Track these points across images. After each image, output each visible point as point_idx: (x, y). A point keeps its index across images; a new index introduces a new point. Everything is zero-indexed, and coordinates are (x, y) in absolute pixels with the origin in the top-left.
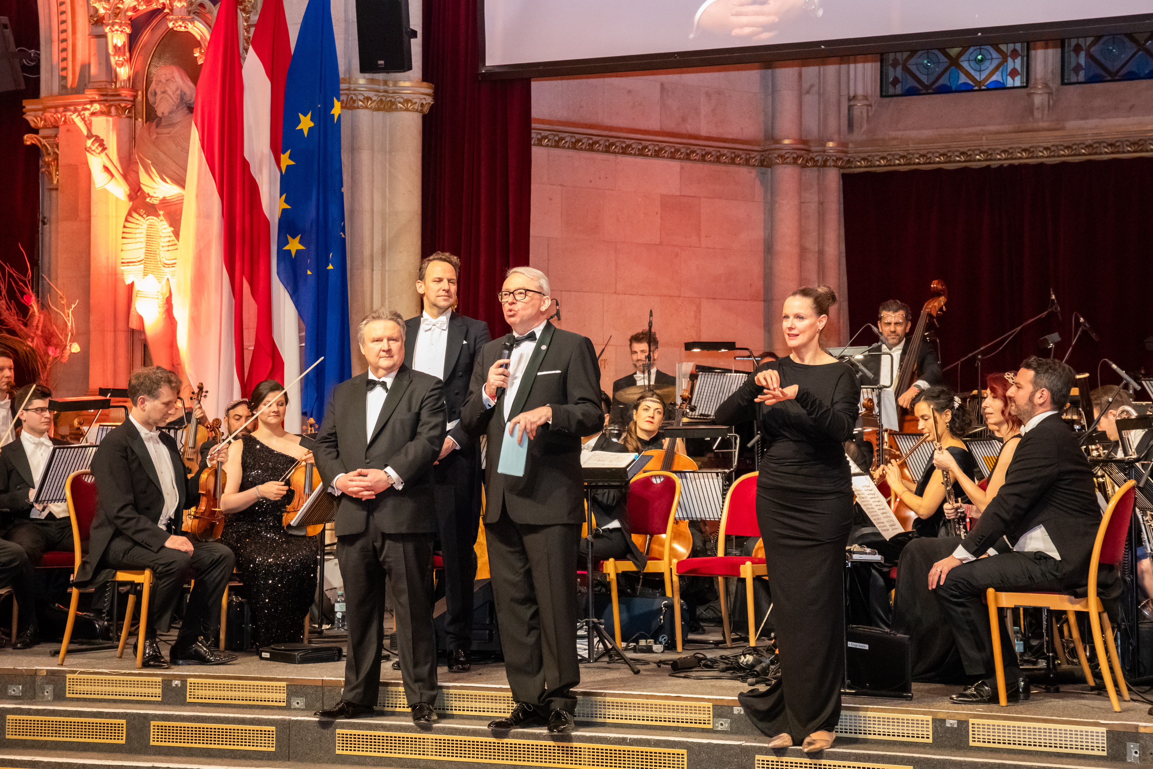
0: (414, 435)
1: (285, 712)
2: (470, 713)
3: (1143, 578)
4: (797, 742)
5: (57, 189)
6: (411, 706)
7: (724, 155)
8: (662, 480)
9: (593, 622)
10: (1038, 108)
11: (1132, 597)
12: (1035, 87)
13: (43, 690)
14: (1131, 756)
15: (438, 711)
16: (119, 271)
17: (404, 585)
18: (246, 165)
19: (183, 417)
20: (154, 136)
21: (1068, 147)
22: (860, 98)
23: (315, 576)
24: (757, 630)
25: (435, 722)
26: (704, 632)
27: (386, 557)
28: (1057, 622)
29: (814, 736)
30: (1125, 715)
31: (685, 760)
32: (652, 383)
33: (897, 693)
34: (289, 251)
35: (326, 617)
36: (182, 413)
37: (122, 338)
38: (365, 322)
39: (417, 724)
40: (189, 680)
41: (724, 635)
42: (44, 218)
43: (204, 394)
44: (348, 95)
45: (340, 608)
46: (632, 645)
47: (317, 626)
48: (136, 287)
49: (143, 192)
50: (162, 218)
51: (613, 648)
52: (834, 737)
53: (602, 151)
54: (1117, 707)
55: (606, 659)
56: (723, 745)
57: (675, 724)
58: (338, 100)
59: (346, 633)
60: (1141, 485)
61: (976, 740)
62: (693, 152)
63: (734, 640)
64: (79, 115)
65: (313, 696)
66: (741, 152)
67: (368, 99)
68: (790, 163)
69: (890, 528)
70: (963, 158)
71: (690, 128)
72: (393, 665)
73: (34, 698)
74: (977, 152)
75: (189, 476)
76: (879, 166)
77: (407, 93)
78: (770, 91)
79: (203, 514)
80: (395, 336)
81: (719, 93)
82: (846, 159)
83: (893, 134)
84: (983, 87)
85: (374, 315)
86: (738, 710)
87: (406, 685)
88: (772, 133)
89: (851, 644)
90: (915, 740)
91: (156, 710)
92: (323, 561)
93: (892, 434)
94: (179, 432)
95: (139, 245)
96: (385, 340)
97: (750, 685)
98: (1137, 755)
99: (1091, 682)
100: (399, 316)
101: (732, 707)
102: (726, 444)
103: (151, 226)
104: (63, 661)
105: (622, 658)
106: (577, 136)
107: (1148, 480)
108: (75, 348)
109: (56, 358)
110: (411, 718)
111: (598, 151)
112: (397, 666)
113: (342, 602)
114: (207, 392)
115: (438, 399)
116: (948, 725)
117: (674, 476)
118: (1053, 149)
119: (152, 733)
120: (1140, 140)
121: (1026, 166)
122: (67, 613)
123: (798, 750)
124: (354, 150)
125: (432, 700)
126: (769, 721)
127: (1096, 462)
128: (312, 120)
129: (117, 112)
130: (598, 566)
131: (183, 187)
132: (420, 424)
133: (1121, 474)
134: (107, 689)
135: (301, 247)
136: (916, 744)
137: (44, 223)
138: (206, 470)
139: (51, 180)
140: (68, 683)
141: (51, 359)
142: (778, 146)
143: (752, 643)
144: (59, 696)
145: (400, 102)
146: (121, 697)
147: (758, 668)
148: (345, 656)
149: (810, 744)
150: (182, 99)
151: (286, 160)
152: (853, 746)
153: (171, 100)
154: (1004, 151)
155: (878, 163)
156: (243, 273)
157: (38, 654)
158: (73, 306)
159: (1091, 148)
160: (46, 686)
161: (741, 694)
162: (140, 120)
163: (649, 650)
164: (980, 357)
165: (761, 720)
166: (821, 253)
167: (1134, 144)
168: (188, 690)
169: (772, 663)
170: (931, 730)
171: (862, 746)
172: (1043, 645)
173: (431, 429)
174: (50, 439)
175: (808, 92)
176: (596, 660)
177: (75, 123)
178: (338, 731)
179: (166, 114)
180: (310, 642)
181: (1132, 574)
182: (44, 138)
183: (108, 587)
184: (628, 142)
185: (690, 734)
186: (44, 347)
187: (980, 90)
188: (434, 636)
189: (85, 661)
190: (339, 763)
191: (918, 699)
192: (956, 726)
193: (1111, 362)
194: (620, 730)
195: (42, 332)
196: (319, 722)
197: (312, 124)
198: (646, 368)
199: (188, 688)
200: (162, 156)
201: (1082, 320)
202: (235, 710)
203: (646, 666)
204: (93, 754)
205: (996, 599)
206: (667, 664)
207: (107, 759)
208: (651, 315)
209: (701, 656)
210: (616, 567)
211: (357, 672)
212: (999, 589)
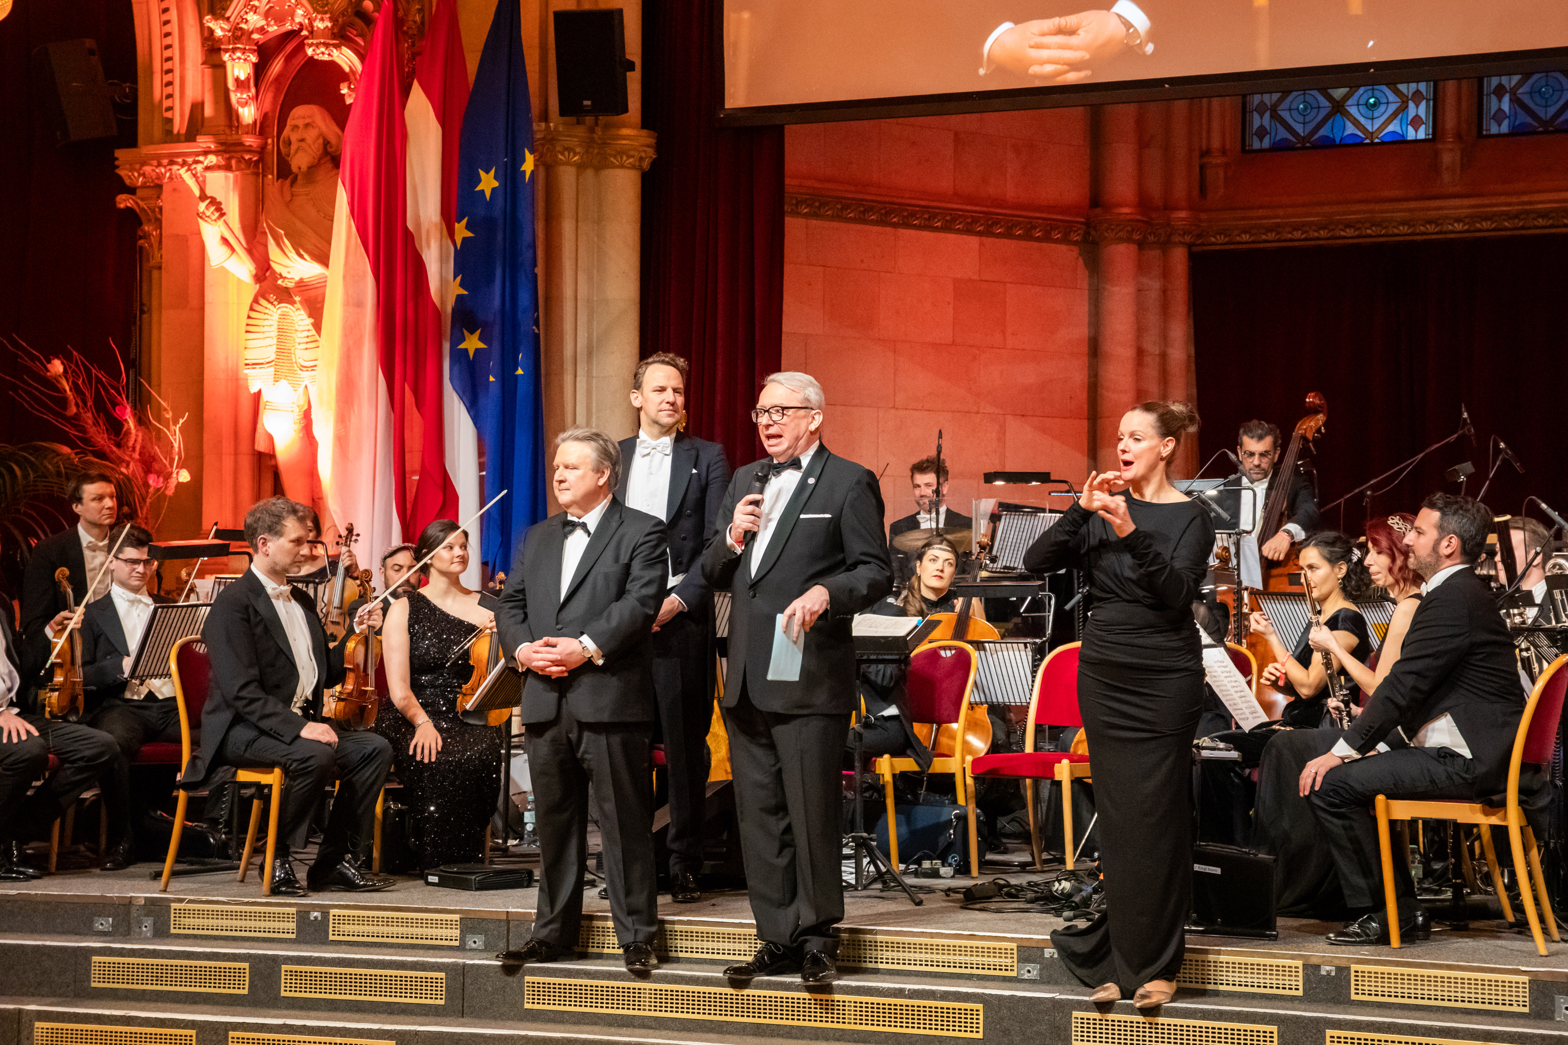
1: (459, 953)
2: (699, 956)
4: (1128, 993)
5: (159, 268)
6: (622, 947)
7: (1036, 228)
8: (953, 652)
9: (863, 838)
10: (1447, 169)
12: (1444, 142)
13: (140, 924)
14: (1560, 1013)
15: (659, 953)
16: (241, 376)
18: (409, 237)
20: (288, 198)
21: (1486, 219)
22: (1215, 153)
23: (499, 778)
24: (1075, 849)
25: (655, 967)
26: (1006, 851)
27: (585, 752)
28: (1466, 839)
29: (1149, 987)
30: (1552, 959)
31: (981, 1017)
33: (1258, 931)
34: (466, 351)
35: (512, 830)
36: (325, 563)
37: (246, 463)
39: (630, 970)
40: (333, 912)
41: (1032, 855)
42: (143, 305)
44: (544, 145)
46: (913, 867)
47: (500, 841)
48: (265, 397)
49: (274, 272)
50: (298, 305)
51: (888, 871)
52: (1175, 988)
53: (877, 222)
54: (1542, 949)
55: (879, 886)
56: (1031, 998)
57: (969, 971)
58: (531, 152)
59: (538, 851)
61: (1360, 992)
62: (996, 224)
63: (1046, 861)
64: (189, 169)
65: (495, 932)
66: (1059, 225)
67: (570, 150)
68: (1123, 239)
69: (1250, 716)
70: (1350, 233)
71: (991, 193)
72: (599, 893)
73: (129, 934)
74: (1368, 225)
75: (332, 645)
76: (1240, 242)
77: (621, 144)
79: (350, 694)
81: (1031, 145)
82: (1197, 233)
83: (1259, 200)
84: (1377, 140)
86: (1050, 952)
87: (615, 918)
88: (1100, 199)
90: (1280, 992)
91: (288, 950)
95: (268, 342)
99: (1510, 917)
101: (1042, 949)
102: (1037, 605)
103: (283, 316)
104: (166, 886)
105: (900, 884)
106: (844, 202)
108: (184, 476)
109: (159, 489)
110: (623, 962)
111: (871, 222)
114: (358, 535)
115: (658, 545)
116: (1323, 973)
117: (969, 648)
118: (1467, 221)
119: (283, 981)
121: (1431, 243)
122: (172, 824)
124: (551, 218)
125: (650, 939)
126: (1091, 967)
128: (495, 178)
129: (239, 166)
130: (868, 764)
131: (326, 265)
132: (630, 579)
134: (225, 923)
135: (481, 345)
136: (1281, 998)
137: (143, 312)
138: (353, 637)
139: (153, 255)
140: (172, 915)
141: (151, 490)
142: (1107, 217)
143: (1070, 865)
144: (162, 932)
145: (613, 156)
146: (243, 934)
147: (1077, 898)
148: (537, 881)
149: (1143, 997)
150: (324, 148)
151: (461, 231)
152: (1200, 1000)
153: (310, 151)
154: (1403, 224)
155: (1238, 239)
156: (404, 379)
157: (133, 876)
158: (181, 421)
159: (1517, 221)
160: (144, 919)
161: (1054, 932)
163: (935, 874)
164: (1369, 493)
165: (1080, 966)
166: (1163, 356)
168: (331, 925)
169: (1095, 891)
170: (1301, 978)
171: (1212, 999)
172: (1447, 868)
173: (644, 586)
174: (151, 595)
175: (1147, 146)
176: (865, 888)
177: (183, 180)
178: (527, 978)
179: (304, 169)
180: (492, 862)
182: (142, 199)
183: (226, 789)
184: (911, 210)
185: (988, 984)
186: (142, 475)
187: (1373, 143)
188: (653, 856)
189: (191, 886)
190: (528, 1020)
191: (1284, 938)
192: (1333, 974)
193: (1539, 501)
194: (897, 978)
195: (140, 454)
197: (496, 184)
198: (934, 506)
199: (331, 921)
200: (299, 225)
201: (1502, 445)
202: (392, 951)
203: (931, 895)
204: (206, 1008)
205: (1388, 809)
206: (958, 893)
207: (224, 1014)
208: (940, 436)
209: (1002, 882)
210: (892, 766)
211: (552, 902)
212: (1392, 796)
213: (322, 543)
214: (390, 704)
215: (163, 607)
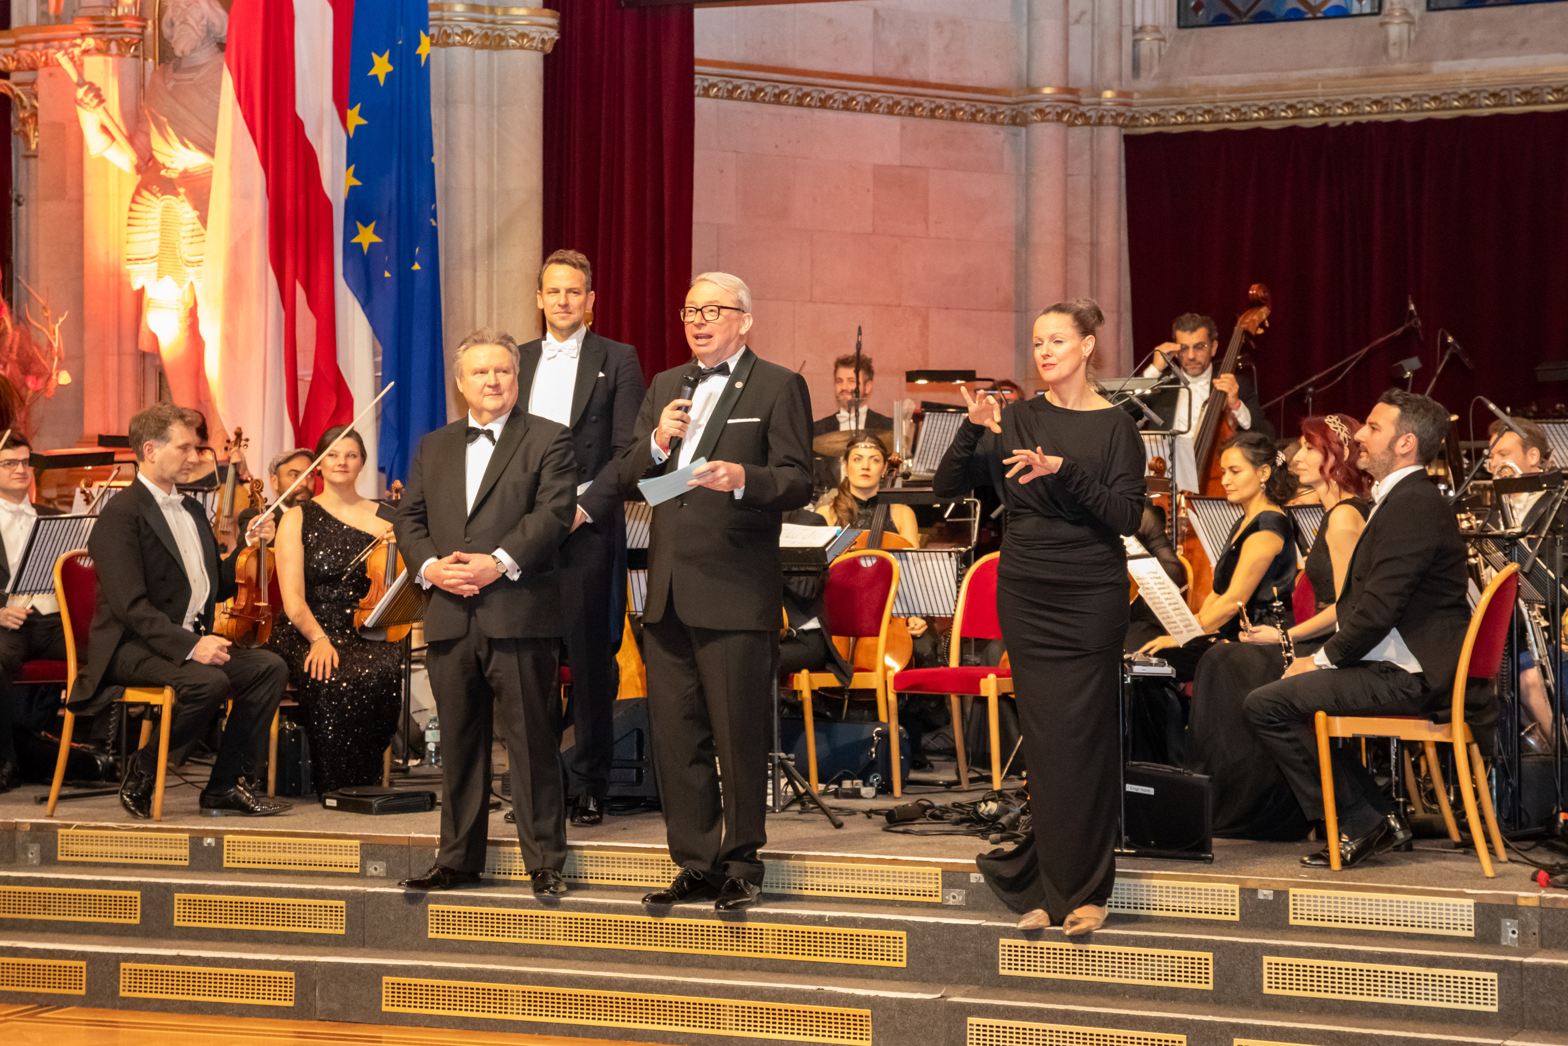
0: (531, 506)
1: (359, 881)
2: (610, 882)
3: (1528, 695)
4: (1057, 920)
5: (36, 156)
6: (530, 873)
7: (961, 109)
8: (874, 561)
9: (779, 758)
10: (1395, 44)
11: (1512, 721)
12: (1390, 15)
13: (25, 850)
14: (1507, 936)
15: (567, 880)
16: (123, 271)
17: (519, 709)
18: (299, 125)
19: (213, 474)
20: (171, 84)
21: (1435, 98)
22: (1149, 29)
23: (399, 695)
24: (1003, 766)
25: (563, 894)
26: (932, 769)
27: (494, 671)
28: (1411, 755)
29: (1079, 913)
30: (1499, 881)
31: (905, 945)
32: (862, 427)
33: (1193, 854)
34: (360, 245)
35: (412, 749)
36: (213, 468)
37: (129, 364)
38: (463, 347)
39: (539, 898)
40: (227, 837)
41: (958, 773)
42: (19, 196)
43: (243, 443)
44: (440, 27)
45: (432, 738)
46: (833, 787)
47: (401, 761)
48: (149, 294)
49: (156, 162)
50: (183, 197)
51: (807, 793)
52: (1107, 913)
53: (793, 105)
54: (1489, 871)
55: (798, 807)
56: (956, 925)
57: (891, 897)
58: (427, 34)
59: (440, 772)
60: (1526, 570)
61: (1299, 916)
62: (918, 105)
63: (972, 780)
64: (66, 53)
65: (397, 859)
66: (984, 106)
67: (468, 32)
68: (1052, 121)
69: (1184, 630)
70: (1290, 114)
71: (913, 72)
72: (506, 817)
73: (14, 861)
74: (1310, 105)
75: (224, 557)
76: (1175, 124)
77: (522, 25)
78: (1025, 19)
79: (242, 611)
80: (505, 365)
81: (955, 22)
82: (1129, 114)
83: (1195, 79)
84: (1319, 15)
85: (476, 337)
86: (977, 877)
87: (522, 844)
88: (1028, 79)
89: (1130, 788)
90: (1216, 917)
91: (181, 878)
92: (409, 671)
93: (1190, 498)
94: (210, 496)
95: (151, 235)
96: (491, 372)
97: (994, 842)
98: (1515, 936)
99: (1455, 836)
100: (510, 340)
101: (967, 874)
102: (963, 511)
103: (167, 209)
104: (53, 810)
105: (820, 806)
106: (759, 84)
107: (1535, 561)
108: (65, 378)
109: (37, 391)
110: (530, 889)
111: (786, 103)
112: (511, 818)
113: (436, 728)
114: (247, 440)
115: (565, 455)
116: (1261, 897)
117: (891, 557)
118: (1414, 100)
119: (176, 910)
120: (1534, 88)
121: (1378, 124)
122: (57, 746)
123: (1057, 932)
124: (448, 103)
125: (559, 865)
126: (1019, 892)
127: (1466, 537)
128: (391, 61)
129: (119, 49)
131: (212, 154)
132: (540, 488)
133: (1500, 554)
134: (114, 849)
135: (376, 239)
136: (1217, 923)
137: (19, 204)
138: (245, 550)
139: (27, 141)
140: (59, 842)
141: (30, 393)
142: (1035, 96)
143: (997, 784)
144: (49, 859)
145: (512, 38)
146: (134, 861)
147: (1004, 820)
148: (439, 804)
149: (1073, 923)
150: (209, 31)
151: (355, 118)
152: (1133, 925)
153: (193, 34)
154: (1348, 104)
155: (1173, 120)
156: (295, 276)
157: (18, 801)
158: (61, 320)
159: (1466, 100)
160: (30, 845)
161: (980, 857)
162: (150, 60)
163: (855, 794)
164: (1311, 390)
165: (1007, 890)
166: (1094, 244)
167: (1525, 93)
168: (225, 851)
169: (1023, 812)
170: (1237, 903)
171: (1145, 925)
172: (1391, 785)
173: (556, 496)
174: (33, 505)
175: (1077, 21)
176: (783, 809)
177: (59, 65)
178: (431, 906)
179: (187, 52)
180: (391, 784)
181: (1513, 690)
182: (17, 84)
183: (113, 709)
184: (829, 91)
185: (911, 910)
186: (21, 376)
187: (1315, 18)
188: (561, 778)
189: (82, 811)
190: (432, 950)
191: (1220, 861)
192: (1271, 898)
193: (1487, 401)
194: (817, 905)
195: (18, 355)
196: (405, 895)
197: (390, 68)
198: (853, 406)
199: (225, 848)
200: (182, 111)
201: (1450, 339)
202: (288, 878)
203: (852, 817)
204: (96, 938)
205: (1328, 726)
206: (880, 814)
207: (116, 945)
208: (860, 332)
209: (926, 803)
210: (810, 681)
211: (457, 828)
212: (1331, 713)
213: (211, 450)
214: (284, 619)
215: (46, 519)
